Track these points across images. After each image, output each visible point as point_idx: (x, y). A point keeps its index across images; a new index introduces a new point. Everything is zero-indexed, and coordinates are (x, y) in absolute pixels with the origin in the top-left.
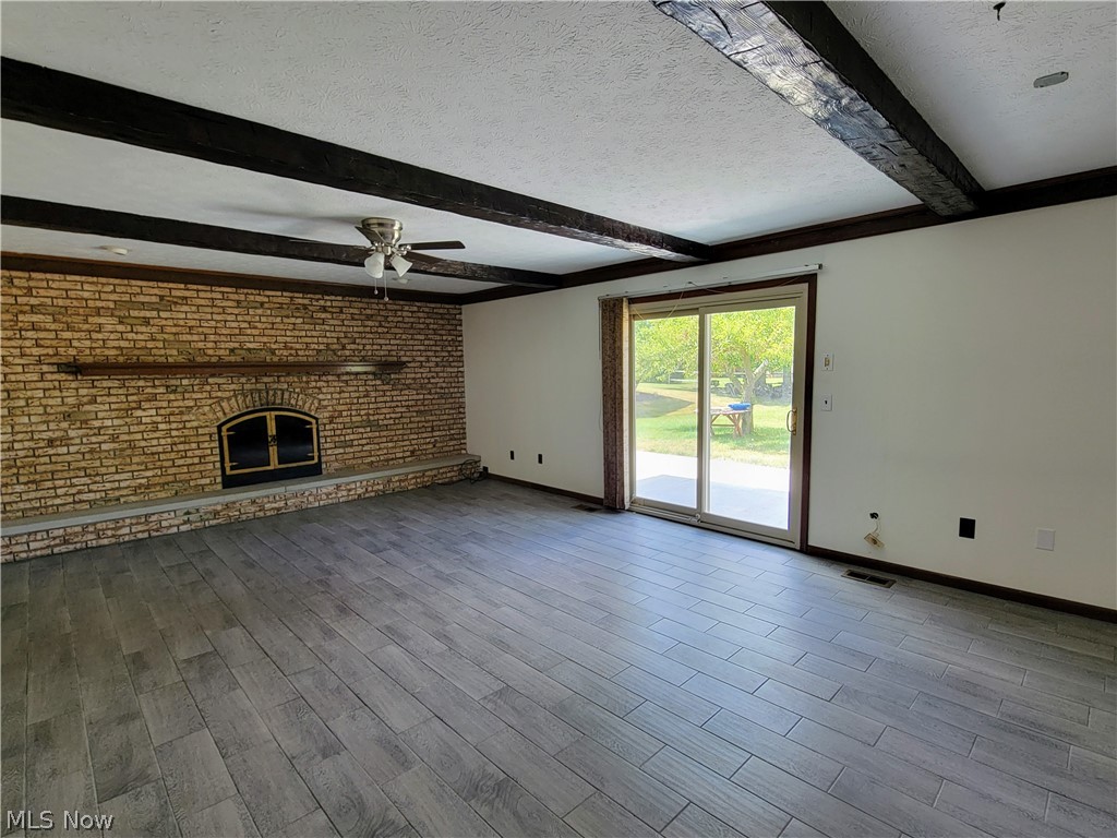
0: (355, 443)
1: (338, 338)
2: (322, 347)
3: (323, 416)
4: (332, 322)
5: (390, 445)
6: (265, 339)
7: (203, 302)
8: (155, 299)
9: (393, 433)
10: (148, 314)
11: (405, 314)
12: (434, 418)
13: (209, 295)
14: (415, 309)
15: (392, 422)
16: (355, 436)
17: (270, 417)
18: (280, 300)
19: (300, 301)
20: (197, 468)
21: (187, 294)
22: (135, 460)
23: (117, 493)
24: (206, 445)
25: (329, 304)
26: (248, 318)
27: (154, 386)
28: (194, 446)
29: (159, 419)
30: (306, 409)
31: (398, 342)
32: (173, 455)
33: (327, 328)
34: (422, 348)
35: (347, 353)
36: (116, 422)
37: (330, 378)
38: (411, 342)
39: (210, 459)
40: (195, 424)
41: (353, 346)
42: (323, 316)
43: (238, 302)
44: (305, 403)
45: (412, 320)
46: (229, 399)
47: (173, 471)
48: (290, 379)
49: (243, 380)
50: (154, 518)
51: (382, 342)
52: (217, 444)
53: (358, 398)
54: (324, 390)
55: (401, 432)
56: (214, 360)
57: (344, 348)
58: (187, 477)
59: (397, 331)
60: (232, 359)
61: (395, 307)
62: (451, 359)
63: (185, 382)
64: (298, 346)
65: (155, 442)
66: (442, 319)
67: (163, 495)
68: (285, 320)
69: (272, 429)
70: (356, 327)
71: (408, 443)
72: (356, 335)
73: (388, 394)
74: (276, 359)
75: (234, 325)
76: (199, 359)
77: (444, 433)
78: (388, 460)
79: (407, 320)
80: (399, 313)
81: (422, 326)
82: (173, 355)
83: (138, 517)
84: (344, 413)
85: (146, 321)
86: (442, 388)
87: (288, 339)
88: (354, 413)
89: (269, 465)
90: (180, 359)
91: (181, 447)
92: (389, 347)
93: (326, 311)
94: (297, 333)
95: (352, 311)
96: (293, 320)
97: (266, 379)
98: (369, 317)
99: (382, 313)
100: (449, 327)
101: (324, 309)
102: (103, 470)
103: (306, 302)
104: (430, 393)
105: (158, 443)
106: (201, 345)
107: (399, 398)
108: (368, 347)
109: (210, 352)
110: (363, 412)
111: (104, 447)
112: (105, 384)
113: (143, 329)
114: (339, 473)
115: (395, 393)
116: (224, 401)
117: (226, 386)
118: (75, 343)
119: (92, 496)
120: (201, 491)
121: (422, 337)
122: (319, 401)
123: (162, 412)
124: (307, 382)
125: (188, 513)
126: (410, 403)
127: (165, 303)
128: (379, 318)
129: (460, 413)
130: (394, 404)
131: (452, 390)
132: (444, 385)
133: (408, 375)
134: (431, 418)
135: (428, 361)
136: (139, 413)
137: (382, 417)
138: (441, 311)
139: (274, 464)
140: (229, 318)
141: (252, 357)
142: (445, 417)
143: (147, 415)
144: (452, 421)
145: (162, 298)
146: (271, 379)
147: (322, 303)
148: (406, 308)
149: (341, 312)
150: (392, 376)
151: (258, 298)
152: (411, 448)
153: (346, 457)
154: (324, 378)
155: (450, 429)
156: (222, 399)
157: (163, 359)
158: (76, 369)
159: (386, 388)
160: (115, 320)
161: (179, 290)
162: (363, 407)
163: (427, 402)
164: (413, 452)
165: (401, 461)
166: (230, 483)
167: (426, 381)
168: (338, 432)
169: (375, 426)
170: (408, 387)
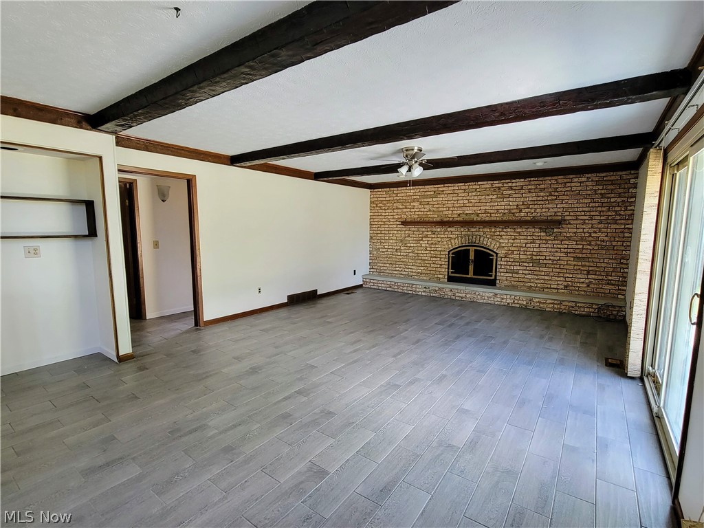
0: (521, 272)
1: (517, 206)
2: (506, 211)
3: (501, 252)
4: (514, 196)
5: (546, 278)
6: (475, 208)
7: (450, 192)
8: (432, 193)
9: (550, 270)
10: (429, 200)
11: (573, 184)
12: (592, 264)
13: (453, 188)
14: (584, 179)
15: (550, 262)
16: (521, 268)
17: (472, 249)
18: (485, 186)
19: (497, 185)
20: (439, 269)
21: (444, 189)
22: (419, 261)
23: (412, 274)
24: (443, 259)
25: (514, 184)
26: (468, 198)
27: (428, 231)
28: (438, 259)
29: (428, 245)
30: (491, 248)
31: (564, 206)
32: (431, 262)
33: (511, 199)
34: (587, 209)
35: (522, 214)
36: (415, 245)
37: (509, 230)
38: (576, 205)
39: (444, 268)
40: (440, 249)
41: (527, 210)
42: (510, 192)
43: (465, 190)
44: (491, 243)
45: (580, 188)
46: (455, 239)
47: (430, 269)
48: (485, 230)
49: (462, 230)
51: (550, 206)
52: (447, 260)
53: (526, 243)
54: (504, 237)
55: (557, 270)
56: (451, 219)
57: (521, 211)
58: (434, 273)
59: (565, 197)
60: (459, 219)
61: (565, 181)
62: (618, 217)
63: (439, 230)
64: (492, 211)
65: (425, 255)
66: (612, 184)
67: (425, 278)
68: (487, 197)
69: (472, 256)
70: (531, 197)
71: (562, 279)
72: (530, 203)
73: (550, 242)
74: (479, 219)
75: (461, 202)
76: (445, 219)
77: (600, 277)
78: (543, 288)
79: (575, 189)
80: (569, 184)
81: (589, 192)
82: (436, 218)
83: (410, 284)
84: (515, 252)
85: (428, 203)
86: (603, 241)
87: (487, 208)
88: (522, 253)
89: (469, 275)
90: (438, 219)
91: (434, 259)
92: (556, 210)
93: (512, 189)
94: (492, 204)
95: (529, 187)
96: (491, 197)
97: (472, 230)
98: (542, 190)
99: (552, 186)
100: (620, 191)
101: (511, 189)
102: (409, 264)
103: (500, 185)
104: (589, 245)
105: (427, 256)
106: (446, 213)
107: (559, 246)
108: (538, 210)
109: (450, 216)
110: (528, 253)
111: (410, 254)
112: (413, 229)
113: (427, 206)
115: (556, 242)
117: (455, 231)
118: (407, 213)
119: (404, 273)
120: (438, 280)
121: (589, 201)
122: (500, 243)
123: (429, 242)
124: (494, 232)
125: (425, 288)
126: (569, 251)
127: (436, 194)
128: (550, 190)
129: (622, 263)
130: (553, 250)
131: (614, 243)
132: (606, 239)
133: (570, 230)
134: (587, 264)
135: (592, 220)
136: (421, 242)
137: (543, 258)
138: (613, 178)
139: (471, 275)
140: (460, 198)
141: (467, 218)
142: (603, 265)
143: (424, 243)
144: (612, 270)
145: (435, 192)
146: (475, 230)
147: (510, 184)
148: (576, 180)
149: (522, 189)
150: (555, 230)
151: (475, 187)
152: (565, 283)
153: (513, 279)
154: (505, 230)
155: (607, 275)
156: (452, 238)
157: (432, 219)
158: (405, 223)
159: (548, 238)
160: (418, 203)
161: (441, 187)
162: (529, 249)
163: (584, 251)
164: (566, 287)
165: (555, 291)
166: (450, 279)
167: (587, 235)
168: (510, 263)
169: (537, 263)
170: (569, 238)
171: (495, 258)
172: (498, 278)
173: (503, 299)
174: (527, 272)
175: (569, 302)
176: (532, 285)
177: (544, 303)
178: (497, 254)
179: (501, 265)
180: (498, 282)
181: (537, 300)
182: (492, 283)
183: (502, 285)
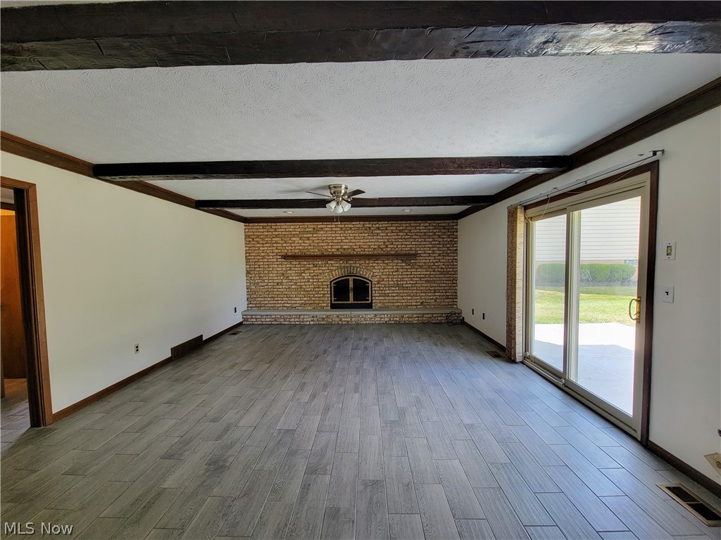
0: (390, 295)
1: (384, 242)
2: (376, 247)
3: (375, 280)
4: (381, 234)
5: (409, 298)
6: (351, 244)
7: (328, 229)
8: (312, 229)
9: (411, 291)
10: (309, 236)
11: (421, 228)
12: (436, 285)
13: (330, 226)
14: (427, 225)
15: (410, 285)
16: (391, 292)
17: (351, 279)
18: (358, 226)
19: (367, 225)
20: (322, 299)
21: (323, 226)
22: (302, 293)
23: (295, 305)
24: (325, 289)
25: (381, 226)
26: (345, 235)
27: (309, 264)
28: (321, 289)
29: (310, 277)
30: (367, 277)
31: (416, 243)
32: (314, 293)
33: (379, 237)
34: (430, 246)
35: (388, 249)
36: (297, 278)
37: (379, 262)
38: (424, 243)
39: (326, 296)
40: (322, 280)
41: (391, 246)
42: (378, 232)
43: (341, 228)
44: (366, 273)
45: (425, 231)
46: (335, 270)
47: (313, 299)
48: (360, 262)
49: (341, 262)
50: (302, 317)
51: (407, 243)
52: (329, 289)
53: (393, 272)
54: (376, 268)
55: (415, 291)
56: (331, 253)
57: (387, 247)
58: (317, 302)
59: (416, 237)
60: (338, 253)
61: (416, 225)
62: (449, 252)
63: (320, 263)
64: (365, 247)
65: (308, 287)
66: (444, 229)
67: (309, 308)
68: (361, 235)
69: (351, 285)
70: (393, 237)
71: (419, 297)
72: (393, 240)
73: (409, 270)
74: (355, 253)
75: (339, 238)
76: (325, 253)
77: (442, 294)
78: (407, 306)
79: (422, 231)
80: (418, 228)
81: (431, 234)
82: (317, 252)
83: (297, 315)
84: (385, 280)
85: (308, 238)
86: (442, 268)
87: (361, 244)
88: (390, 280)
89: (349, 301)
90: (319, 253)
91: (317, 289)
92: (411, 246)
93: (379, 229)
94: (365, 240)
95: (392, 228)
96: (364, 235)
97: (350, 262)
98: (400, 231)
99: (408, 228)
100: (449, 233)
101: (378, 228)
102: (292, 296)
103: (370, 226)
104: (434, 271)
106: (326, 247)
107: (415, 273)
108: (399, 246)
109: (329, 250)
110: (395, 280)
111: (293, 287)
112: (294, 263)
113: (307, 242)
114: (381, 309)
115: (413, 270)
116: (332, 272)
117: (334, 264)
118: (287, 248)
119: (288, 305)
120: (322, 309)
121: (431, 240)
122: (374, 273)
123: (311, 275)
124: (368, 264)
125: (313, 317)
126: (422, 276)
127: (316, 230)
128: (406, 231)
129: (453, 283)
130: (412, 276)
131: (448, 270)
132: (443, 267)
133: (421, 261)
134: (434, 285)
135: (434, 253)
136: (304, 275)
137: (405, 282)
138: (444, 224)
139: (351, 301)
140: (338, 235)
141: (345, 252)
142: (443, 285)
143: (306, 275)
144: (448, 288)
145: (314, 229)
146: (352, 262)
147: (377, 225)
148: (422, 225)
149: (387, 229)
150: (412, 261)
151: (350, 226)
152: (421, 301)
153: (385, 301)
154: (376, 262)
155: (446, 293)
156: (333, 270)
157: (313, 253)
158: (285, 257)
159: (407, 267)
160: (298, 239)
161: (320, 225)
162: (395, 277)
163: (432, 276)
164: (422, 303)
165: (415, 307)
166: (334, 307)
167: (432, 264)
168: (381, 289)
169: (401, 287)
170: (421, 267)
171: (370, 285)
172: (374, 301)
173: (381, 318)
174: (395, 295)
175: (428, 314)
176: (399, 304)
177: (411, 318)
178: (371, 281)
179: (375, 290)
180: (374, 304)
181: (407, 316)
182: (369, 306)
183: (377, 307)
